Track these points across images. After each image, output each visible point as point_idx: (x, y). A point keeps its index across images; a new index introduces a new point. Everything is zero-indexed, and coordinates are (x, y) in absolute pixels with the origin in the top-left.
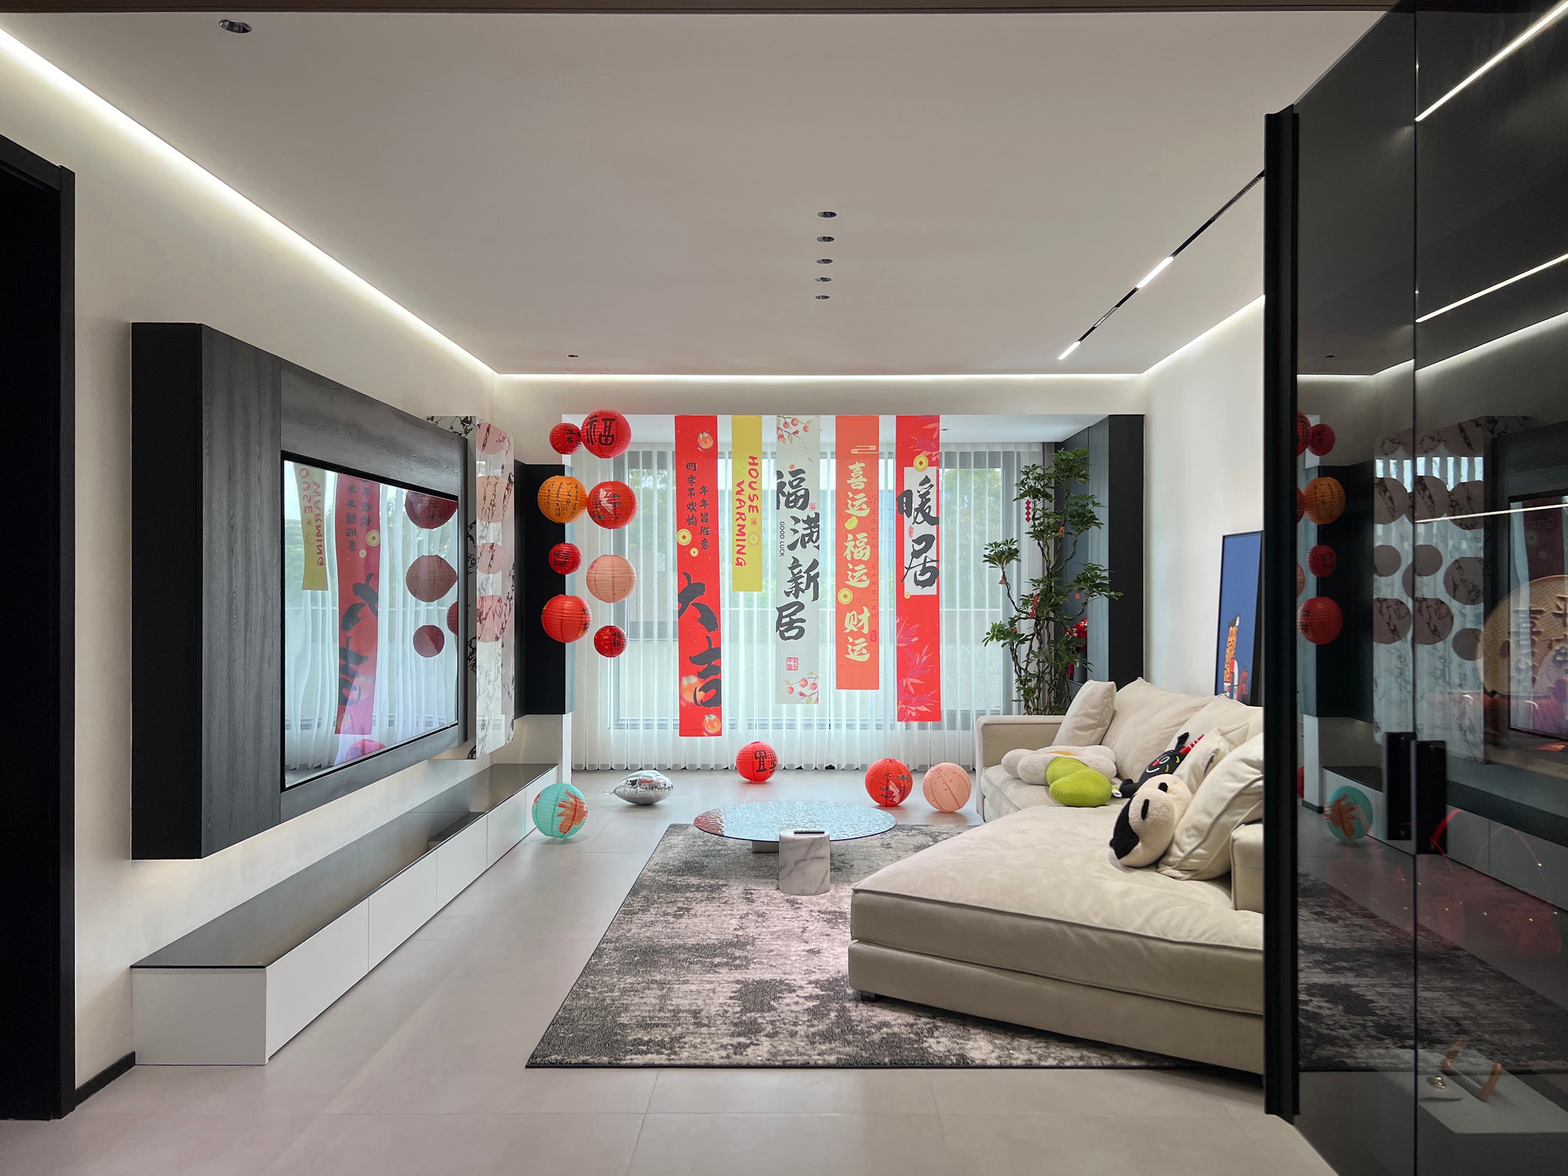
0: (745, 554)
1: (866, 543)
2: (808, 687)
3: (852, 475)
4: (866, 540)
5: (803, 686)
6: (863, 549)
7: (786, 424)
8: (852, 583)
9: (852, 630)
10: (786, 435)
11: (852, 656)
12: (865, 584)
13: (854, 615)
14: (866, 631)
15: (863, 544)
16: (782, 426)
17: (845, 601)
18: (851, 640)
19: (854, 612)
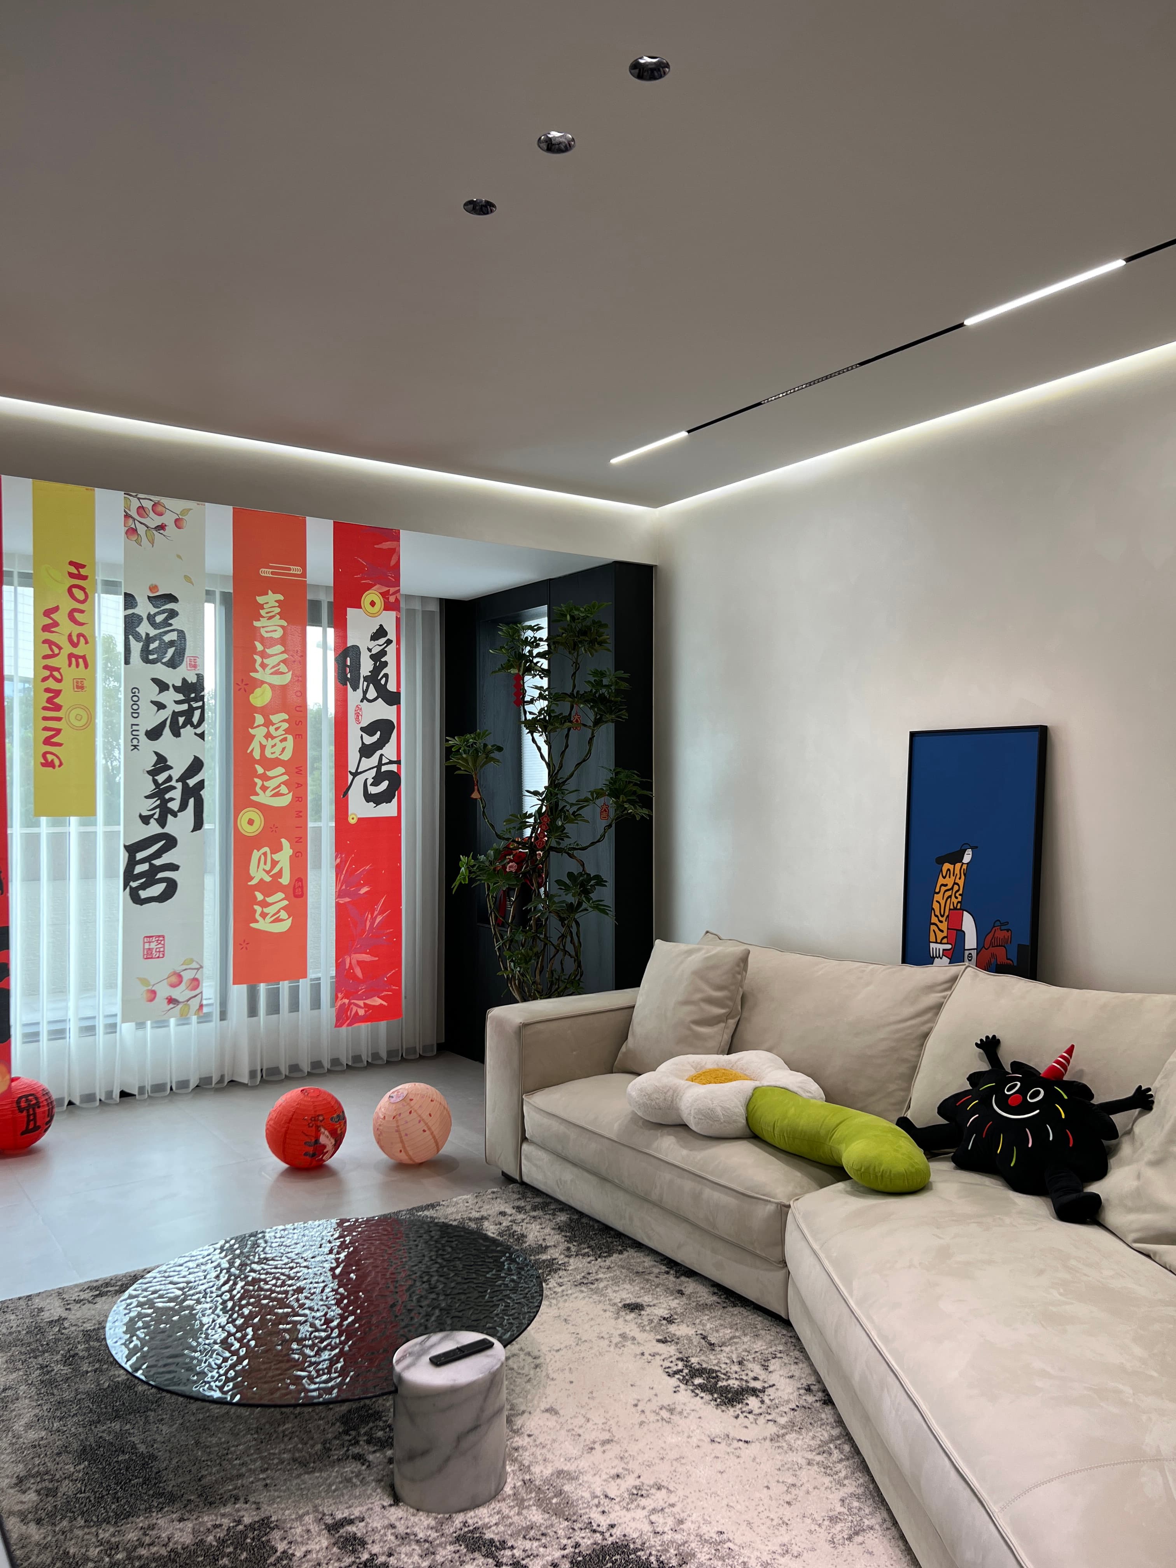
0: (60, 745)
2: (183, 986)
3: (263, 612)
4: (285, 725)
5: (173, 986)
6: (281, 741)
7: (141, 510)
8: (263, 798)
9: (262, 880)
10: (141, 529)
11: (262, 925)
12: (284, 801)
13: (265, 854)
14: (285, 880)
15: (280, 732)
16: (133, 513)
17: (249, 831)
18: (260, 896)
19: (266, 849)
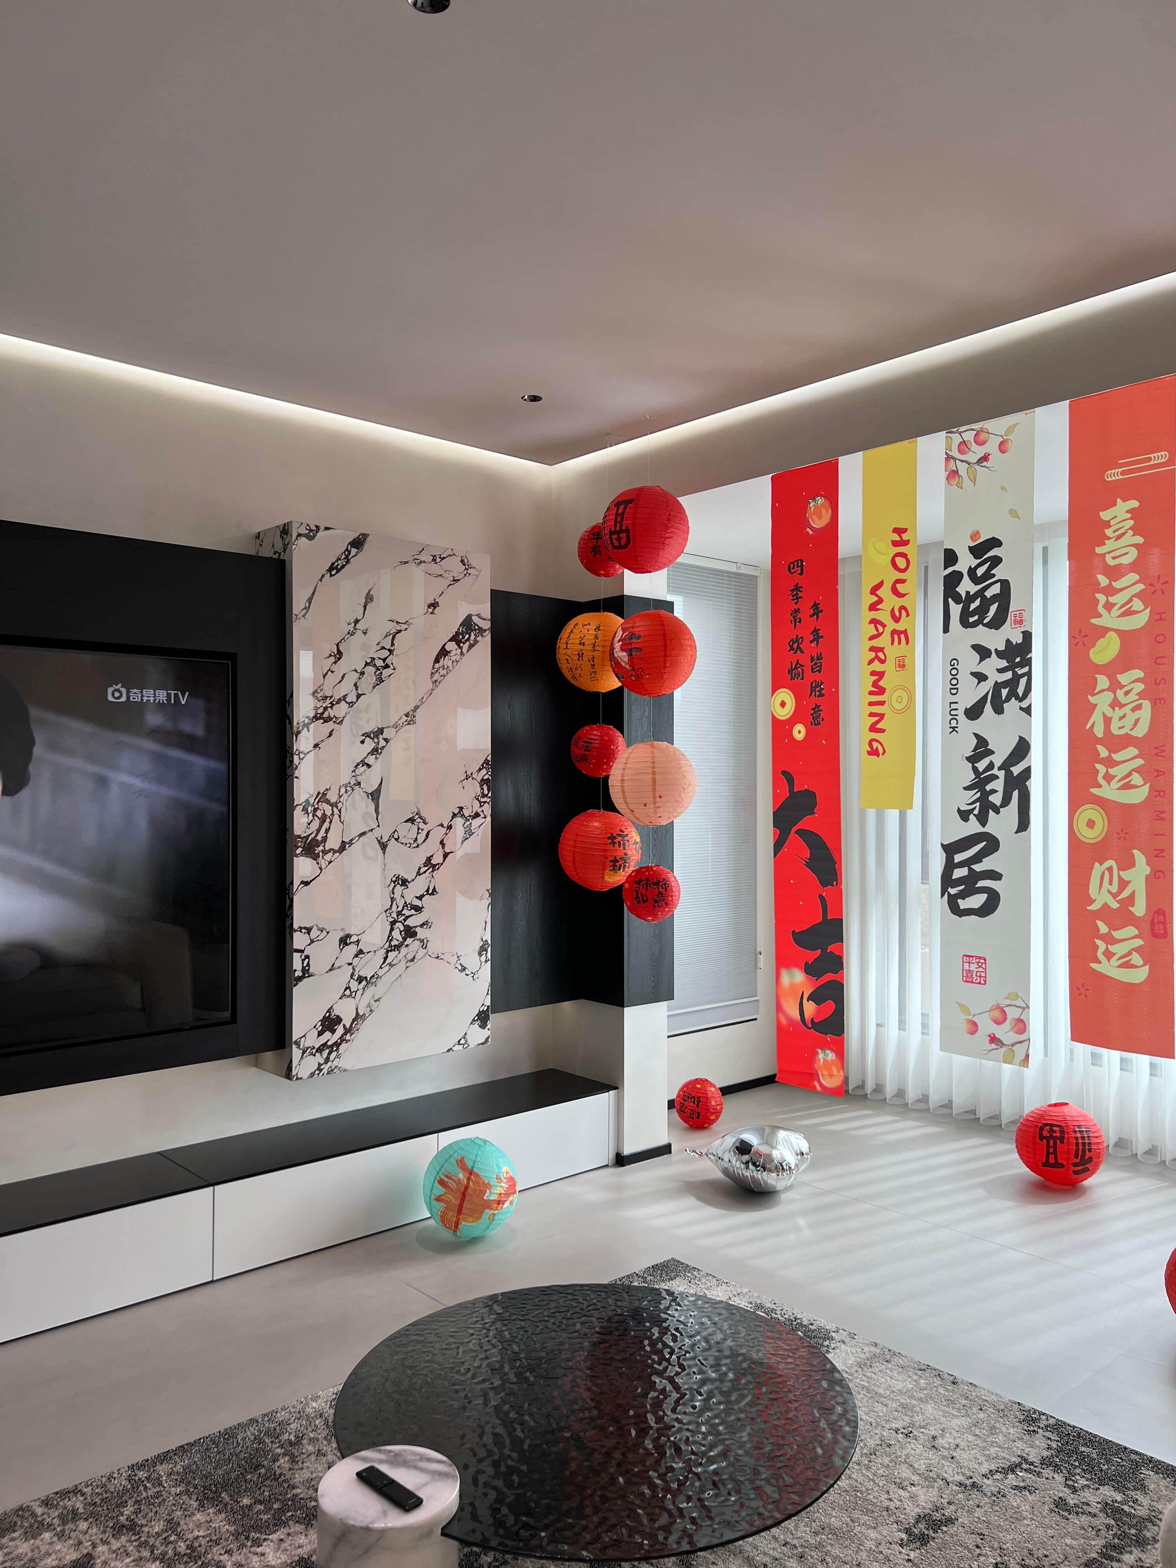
0: (883, 731)
1: (1141, 695)
2: (1007, 1025)
3: (1109, 532)
4: (1140, 687)
5: (998, 1022)
6: (1133, 710)
7: (963, 446)
8: (1109, 792)
9: (1106, 905)
10: (962, 468)
11: (1107, 968)
12: (1139, 795)
13: (1110, 869)
14: (1140, 909)
15: (1132, 696)
16: (955, 453)
17: (1089, 836)
18: (1103, 928)
19: (1111, 863)
